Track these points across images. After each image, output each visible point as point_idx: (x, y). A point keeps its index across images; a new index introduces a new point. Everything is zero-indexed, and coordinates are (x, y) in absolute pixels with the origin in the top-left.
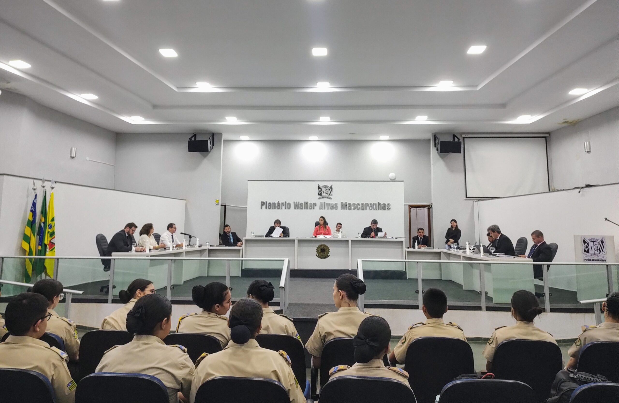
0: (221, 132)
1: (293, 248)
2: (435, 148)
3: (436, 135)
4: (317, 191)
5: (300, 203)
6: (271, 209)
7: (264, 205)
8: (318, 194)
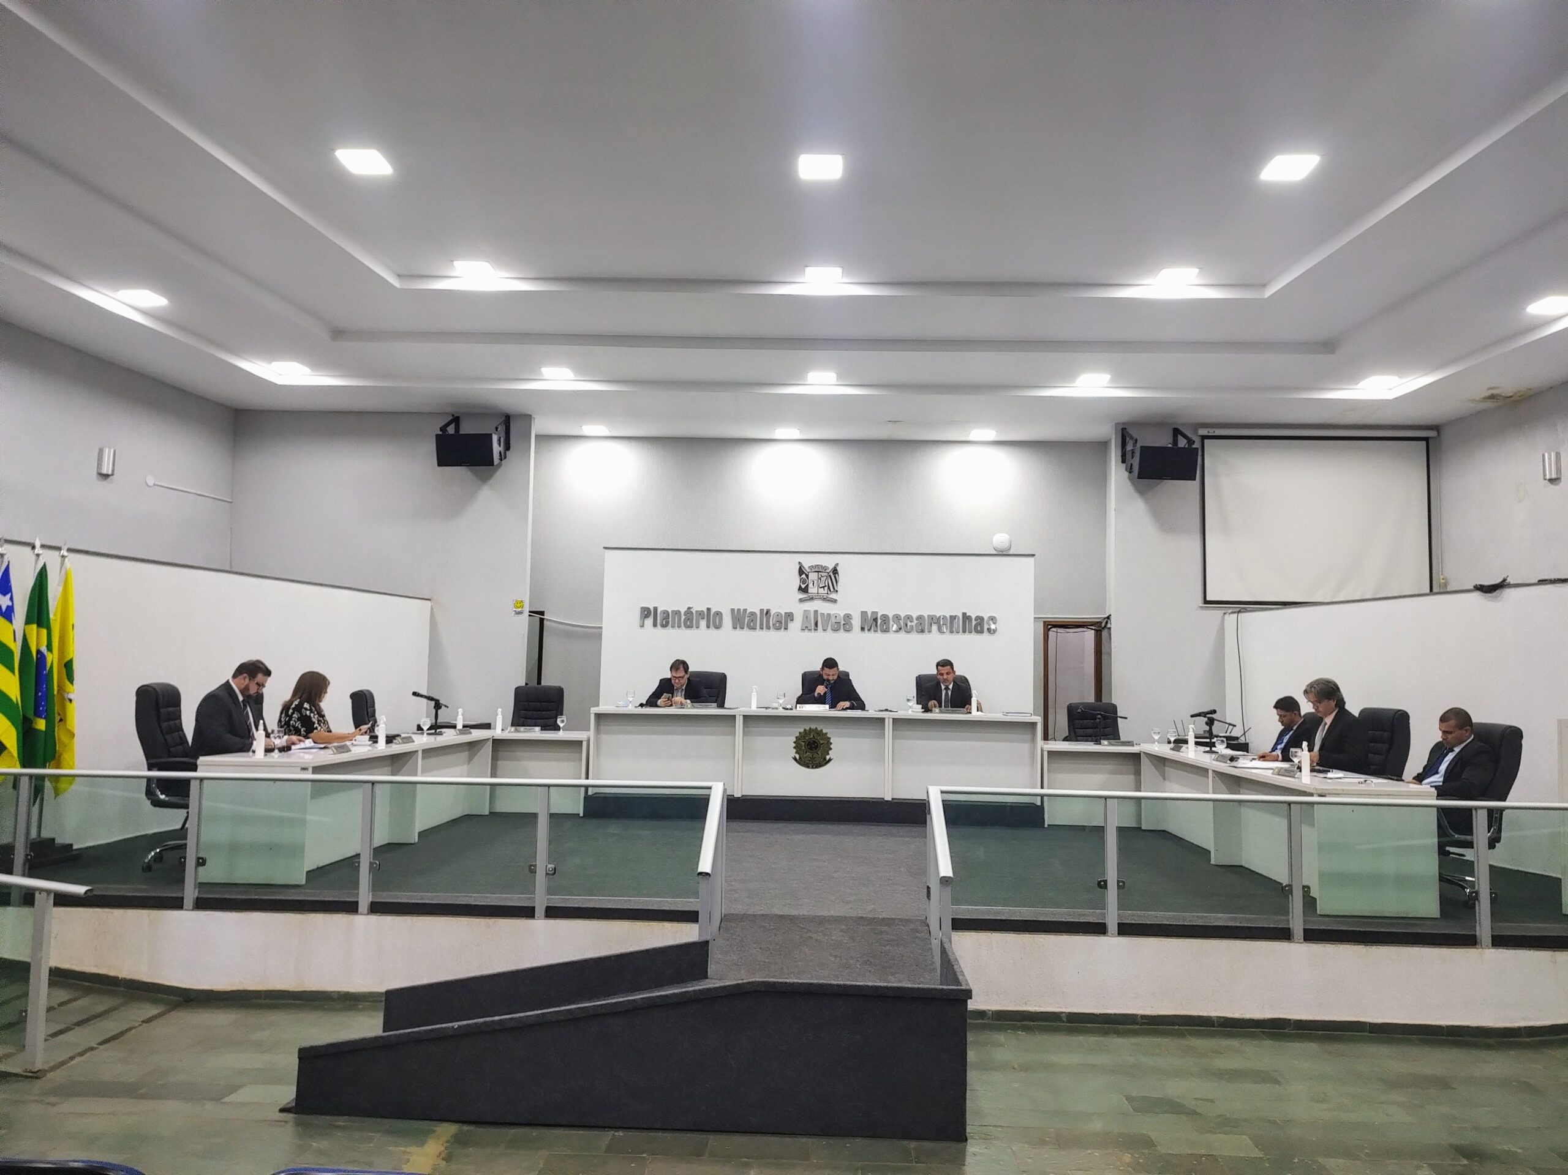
0: (529, 413)
1: (730, 738)
2: (1124, 465)
3: (1126, 429)
4: (796, 582)
5: (748, 612)
6: (668, 627)
7: (650, 618)
8: (799, 590)
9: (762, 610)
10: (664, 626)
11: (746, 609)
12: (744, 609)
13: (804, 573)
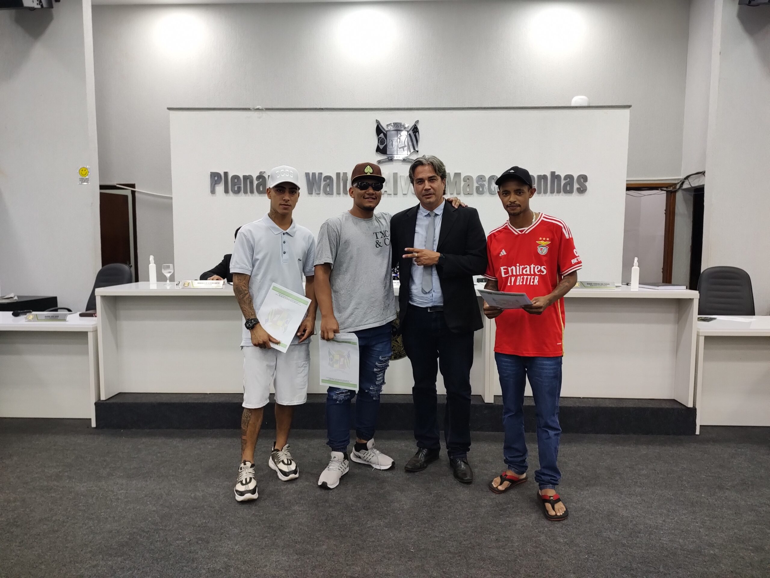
4: (374, 142)
5: (323, 177)
6: (241, 193)
7: (221, 184)
8: (377, 151)
9: (338, 174)
10: (237, 192)
11: (321, 173)
12: (319, 173)
13: (382, 132)
